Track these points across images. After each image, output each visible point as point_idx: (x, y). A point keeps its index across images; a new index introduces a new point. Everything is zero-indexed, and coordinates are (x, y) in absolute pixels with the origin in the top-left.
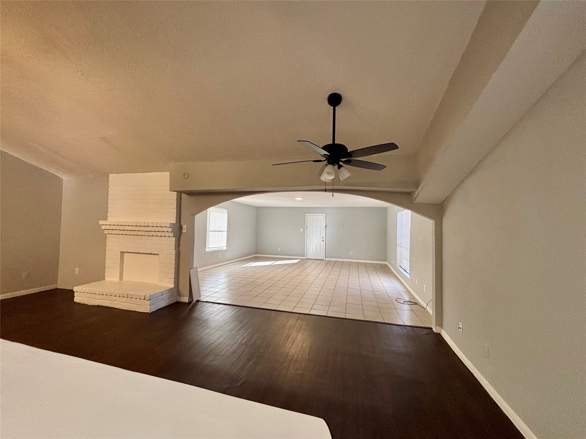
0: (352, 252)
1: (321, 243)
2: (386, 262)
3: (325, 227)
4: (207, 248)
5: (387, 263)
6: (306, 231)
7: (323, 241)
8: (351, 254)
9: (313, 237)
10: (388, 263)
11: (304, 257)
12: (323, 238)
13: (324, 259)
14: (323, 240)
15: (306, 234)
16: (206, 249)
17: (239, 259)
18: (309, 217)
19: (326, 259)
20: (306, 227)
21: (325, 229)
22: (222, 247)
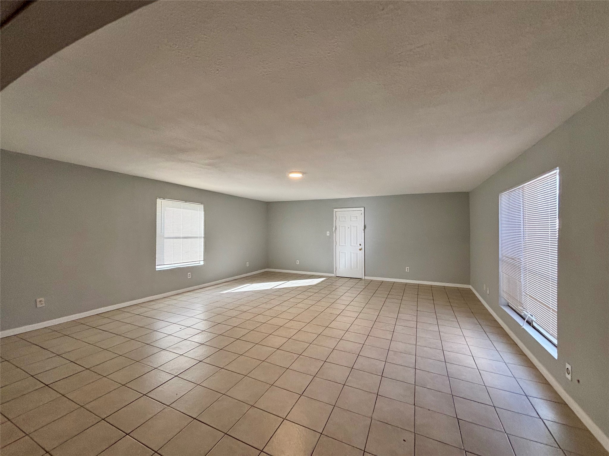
0: (408, 268)
1: (357, 254)
2: (470, 284)
3: (363, 229)
4: (157, 265)
5: (470, 287)
6: (334, 234)
7: (361, 250)
8: (407, 271)
9: (345, 244)
10: (472, 286)
11: (333, 274)
12: (360, 245)
13: (363, 278)
14: (360, 248)
15: (334, 239)
16: (157, 267)
17: (233, 277)
18: (339, 213)
19: (366, 278)
20: (334, 229)
21: (363, 231)
22: (199, 262)
